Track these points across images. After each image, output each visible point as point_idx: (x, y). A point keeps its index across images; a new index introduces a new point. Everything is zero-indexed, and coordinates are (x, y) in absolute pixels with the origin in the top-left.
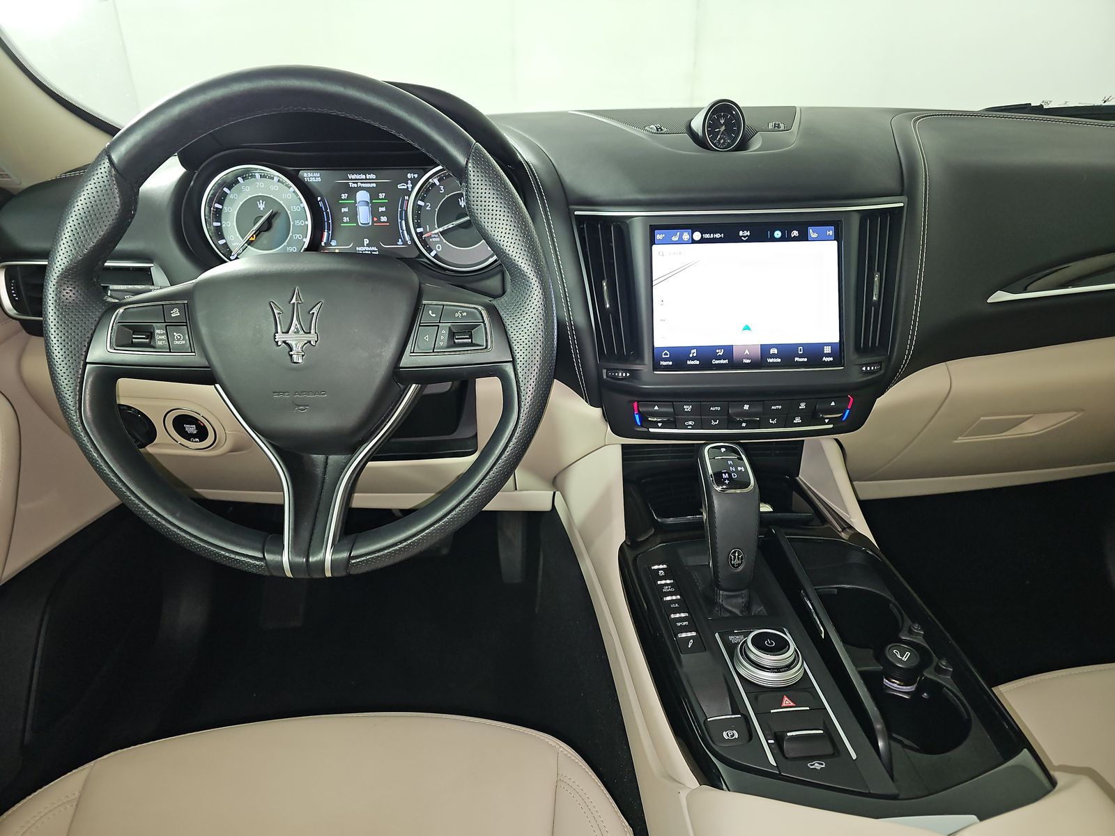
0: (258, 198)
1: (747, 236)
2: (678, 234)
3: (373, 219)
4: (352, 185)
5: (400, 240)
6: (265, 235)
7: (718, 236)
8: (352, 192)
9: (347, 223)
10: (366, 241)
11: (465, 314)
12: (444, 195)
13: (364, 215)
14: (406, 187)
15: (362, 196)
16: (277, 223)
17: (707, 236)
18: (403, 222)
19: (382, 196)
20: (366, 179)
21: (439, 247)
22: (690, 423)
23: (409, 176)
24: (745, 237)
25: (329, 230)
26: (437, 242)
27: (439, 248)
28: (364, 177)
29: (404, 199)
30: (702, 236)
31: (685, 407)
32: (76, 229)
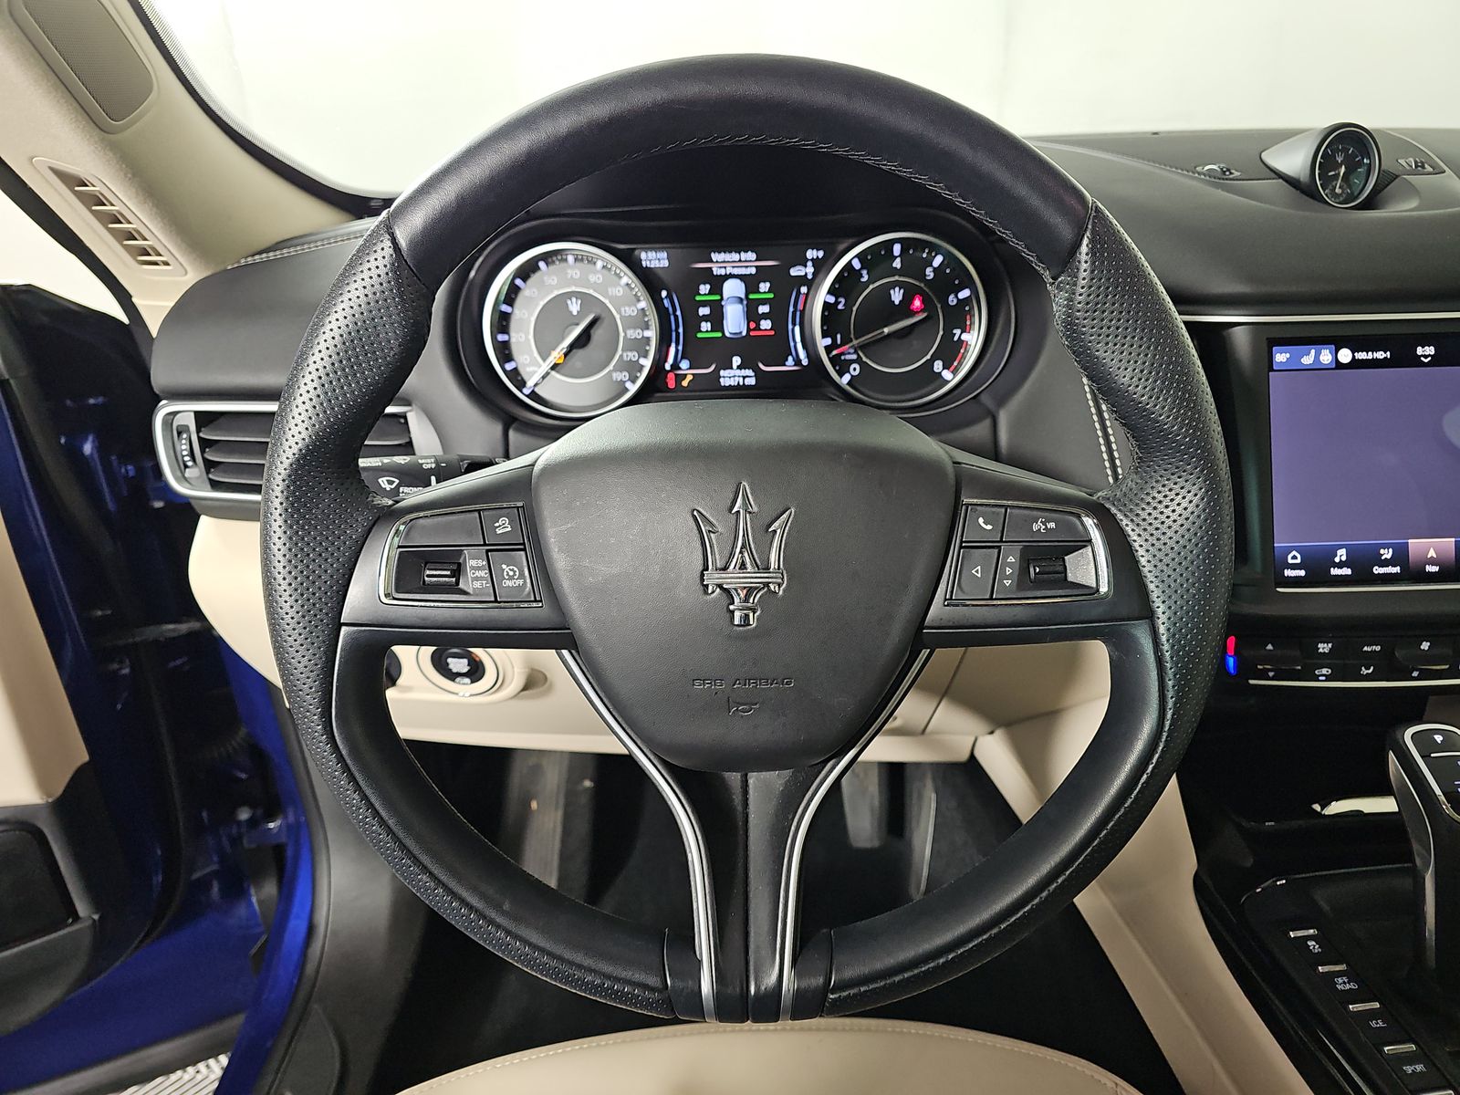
0: (570, 295)
1: (1429, 355)
2: (1313, 351)
3: (748, 325)
4: (717, 271)
5: (791, 359)
6: (579, 354)
7: (1380, 355)
8: (717, 283)
9: (707, 332)
10: (736, 361)
11: (1052, 525)
12: (867, 284)
13: (735, 321)
14: (803, 273)
15: (733, 289)
16: (598, 334)
17: (1361, 356)
18: (797, 329)
19: (764, 287)
20: (740, 261)
21: (854, 369)
22: (1324, 671)
23: (811, 254)
24: (1426, 357)
26: (853, 361)
27: (854, 371)
28: (736, 257)
29: (799, 293)
30: (1354, 356)
31: (1320, 645)
32: (328, 375)
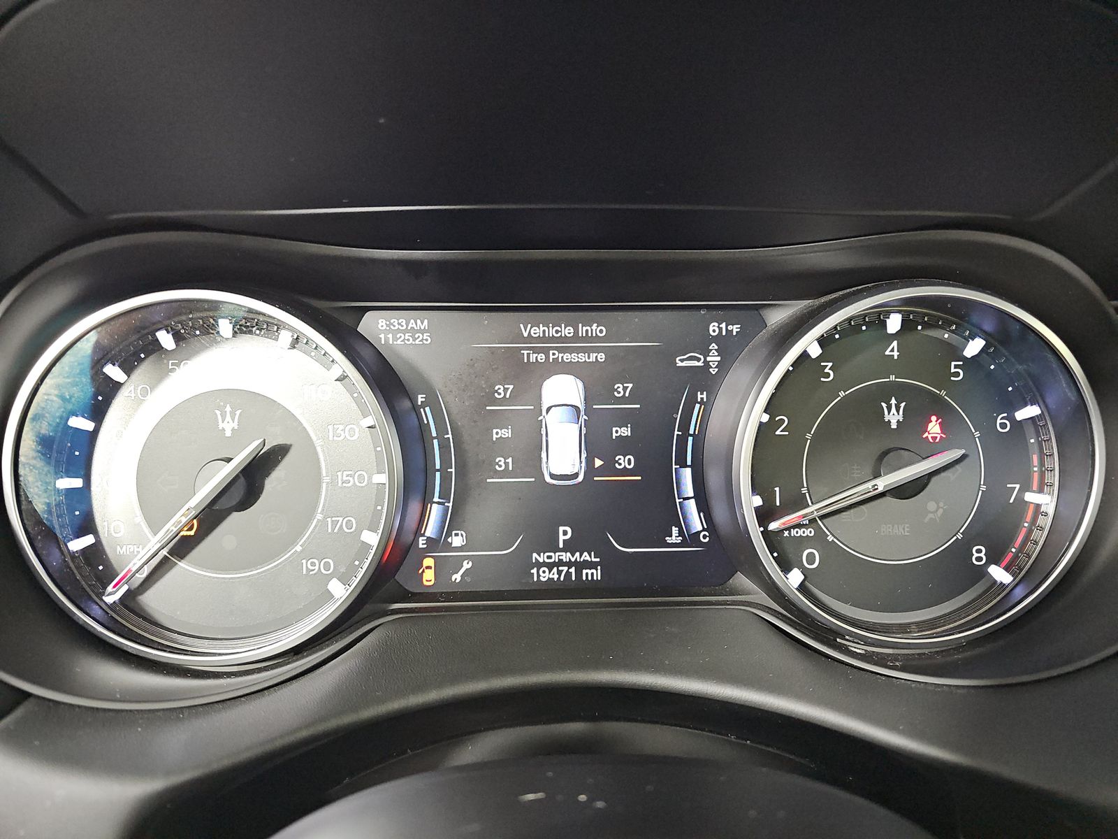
3: (590, 462)
4: (529, 357)
5: (675, 530)
8: (529, 379)
9: (505, 474)
10: (564, 532)
12: (834, 388)
14: (700, 364)
15: (561, 390)
19: (622, 389)
20: (576, 338)
21: (811, 559)
23: (713, 328)
25: (444, 495)
26: (808, 543)
27: (811, 561)
28: (568, 331)
